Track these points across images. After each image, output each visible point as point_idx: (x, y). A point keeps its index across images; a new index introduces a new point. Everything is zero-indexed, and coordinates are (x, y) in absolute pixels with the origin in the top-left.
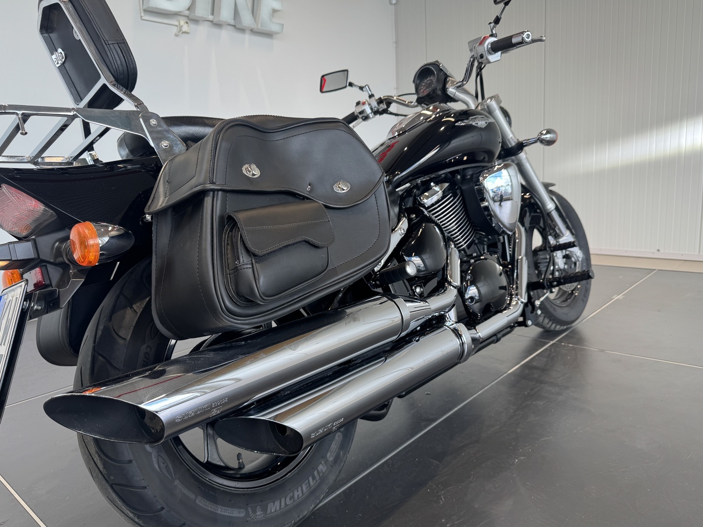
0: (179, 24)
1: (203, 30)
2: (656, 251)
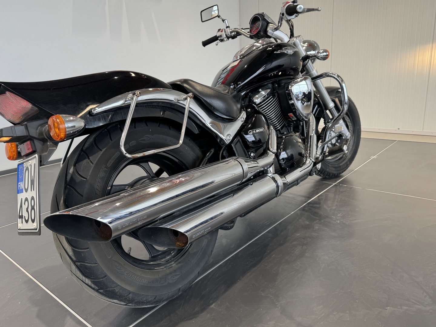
2: (397, 129)
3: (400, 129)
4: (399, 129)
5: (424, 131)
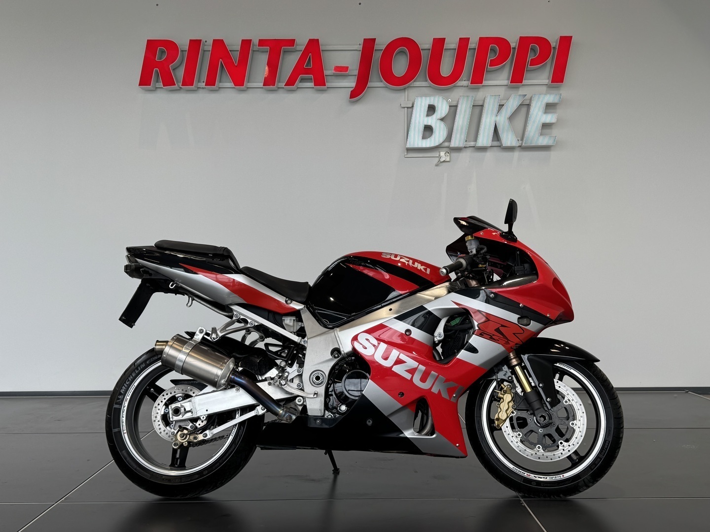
0: (440, 155)
1: (465, 156)
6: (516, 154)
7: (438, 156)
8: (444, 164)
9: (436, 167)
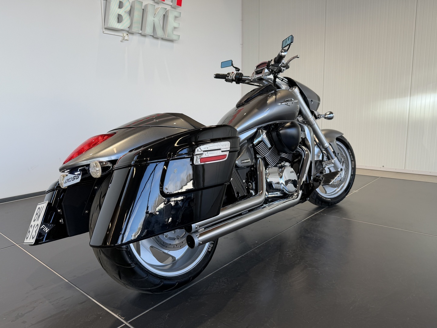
2: (382, 167)
3: (385, 167)
4: (383, 166)
5: (406, 169)
6: (160, 42)
7: (122, 35)
8: (126, 41)
9: (121, 43)
